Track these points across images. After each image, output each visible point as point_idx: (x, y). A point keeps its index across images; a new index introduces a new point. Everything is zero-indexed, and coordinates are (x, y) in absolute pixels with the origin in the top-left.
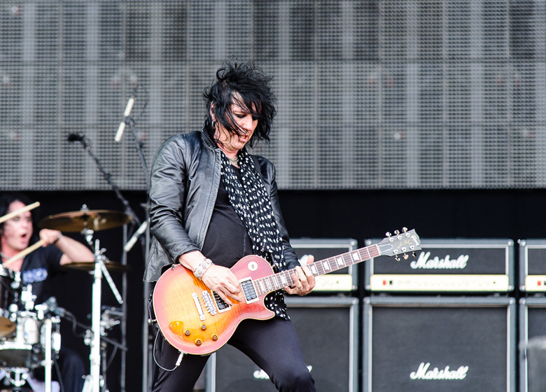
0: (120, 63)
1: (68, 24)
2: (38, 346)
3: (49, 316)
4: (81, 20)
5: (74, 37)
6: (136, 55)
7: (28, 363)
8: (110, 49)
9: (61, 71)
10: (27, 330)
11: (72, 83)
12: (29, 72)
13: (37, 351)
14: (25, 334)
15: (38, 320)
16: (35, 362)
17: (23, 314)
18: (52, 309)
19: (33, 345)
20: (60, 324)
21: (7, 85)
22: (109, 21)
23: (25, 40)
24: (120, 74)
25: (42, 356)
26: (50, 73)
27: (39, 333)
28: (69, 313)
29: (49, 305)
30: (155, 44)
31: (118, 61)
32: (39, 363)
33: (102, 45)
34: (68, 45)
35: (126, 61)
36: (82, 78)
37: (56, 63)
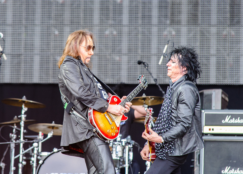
0: (167, 26)
1: (144, 8)
2: (123, 158)
3: (128, 144)
4: (149, 6)
5: (147, 14)
6: (175, 22)
7: (118, 166)
8: (163, 19)
9: (140, 29)
10: (117, 150)
11: (145, 35)
12: (125, 30)
13: (122, 160)
14: (116, 152)
15: (122, 146)
16: (121, 165)
17: (116, 143)
18: (129, 141)
19: (120, 157)
20: (132, 147)
21: (115, 35)
22: (162, 6)
23: (124, 15)
24: (167, 31)
25: (124, 162)
26: (135, 30)
27: (123, 152)
28: (136, 143)
29: (127, 140)
30: (184, 17)
31: (166, 25)
32: (123, 165)
33: (159, 17)
34: (143, 17)
35: (170, 25)
36: (150, 33)
37: (138, 26)
